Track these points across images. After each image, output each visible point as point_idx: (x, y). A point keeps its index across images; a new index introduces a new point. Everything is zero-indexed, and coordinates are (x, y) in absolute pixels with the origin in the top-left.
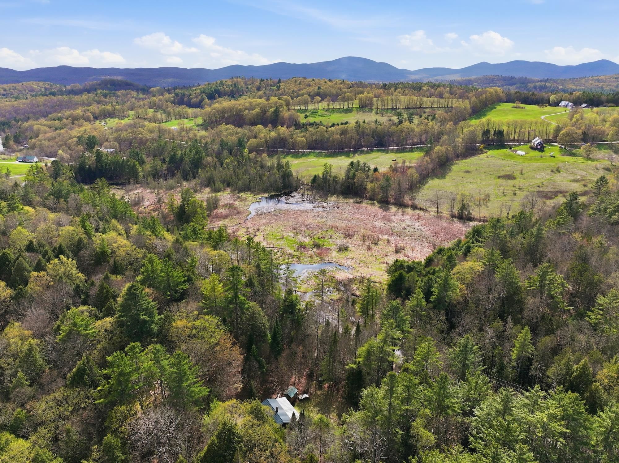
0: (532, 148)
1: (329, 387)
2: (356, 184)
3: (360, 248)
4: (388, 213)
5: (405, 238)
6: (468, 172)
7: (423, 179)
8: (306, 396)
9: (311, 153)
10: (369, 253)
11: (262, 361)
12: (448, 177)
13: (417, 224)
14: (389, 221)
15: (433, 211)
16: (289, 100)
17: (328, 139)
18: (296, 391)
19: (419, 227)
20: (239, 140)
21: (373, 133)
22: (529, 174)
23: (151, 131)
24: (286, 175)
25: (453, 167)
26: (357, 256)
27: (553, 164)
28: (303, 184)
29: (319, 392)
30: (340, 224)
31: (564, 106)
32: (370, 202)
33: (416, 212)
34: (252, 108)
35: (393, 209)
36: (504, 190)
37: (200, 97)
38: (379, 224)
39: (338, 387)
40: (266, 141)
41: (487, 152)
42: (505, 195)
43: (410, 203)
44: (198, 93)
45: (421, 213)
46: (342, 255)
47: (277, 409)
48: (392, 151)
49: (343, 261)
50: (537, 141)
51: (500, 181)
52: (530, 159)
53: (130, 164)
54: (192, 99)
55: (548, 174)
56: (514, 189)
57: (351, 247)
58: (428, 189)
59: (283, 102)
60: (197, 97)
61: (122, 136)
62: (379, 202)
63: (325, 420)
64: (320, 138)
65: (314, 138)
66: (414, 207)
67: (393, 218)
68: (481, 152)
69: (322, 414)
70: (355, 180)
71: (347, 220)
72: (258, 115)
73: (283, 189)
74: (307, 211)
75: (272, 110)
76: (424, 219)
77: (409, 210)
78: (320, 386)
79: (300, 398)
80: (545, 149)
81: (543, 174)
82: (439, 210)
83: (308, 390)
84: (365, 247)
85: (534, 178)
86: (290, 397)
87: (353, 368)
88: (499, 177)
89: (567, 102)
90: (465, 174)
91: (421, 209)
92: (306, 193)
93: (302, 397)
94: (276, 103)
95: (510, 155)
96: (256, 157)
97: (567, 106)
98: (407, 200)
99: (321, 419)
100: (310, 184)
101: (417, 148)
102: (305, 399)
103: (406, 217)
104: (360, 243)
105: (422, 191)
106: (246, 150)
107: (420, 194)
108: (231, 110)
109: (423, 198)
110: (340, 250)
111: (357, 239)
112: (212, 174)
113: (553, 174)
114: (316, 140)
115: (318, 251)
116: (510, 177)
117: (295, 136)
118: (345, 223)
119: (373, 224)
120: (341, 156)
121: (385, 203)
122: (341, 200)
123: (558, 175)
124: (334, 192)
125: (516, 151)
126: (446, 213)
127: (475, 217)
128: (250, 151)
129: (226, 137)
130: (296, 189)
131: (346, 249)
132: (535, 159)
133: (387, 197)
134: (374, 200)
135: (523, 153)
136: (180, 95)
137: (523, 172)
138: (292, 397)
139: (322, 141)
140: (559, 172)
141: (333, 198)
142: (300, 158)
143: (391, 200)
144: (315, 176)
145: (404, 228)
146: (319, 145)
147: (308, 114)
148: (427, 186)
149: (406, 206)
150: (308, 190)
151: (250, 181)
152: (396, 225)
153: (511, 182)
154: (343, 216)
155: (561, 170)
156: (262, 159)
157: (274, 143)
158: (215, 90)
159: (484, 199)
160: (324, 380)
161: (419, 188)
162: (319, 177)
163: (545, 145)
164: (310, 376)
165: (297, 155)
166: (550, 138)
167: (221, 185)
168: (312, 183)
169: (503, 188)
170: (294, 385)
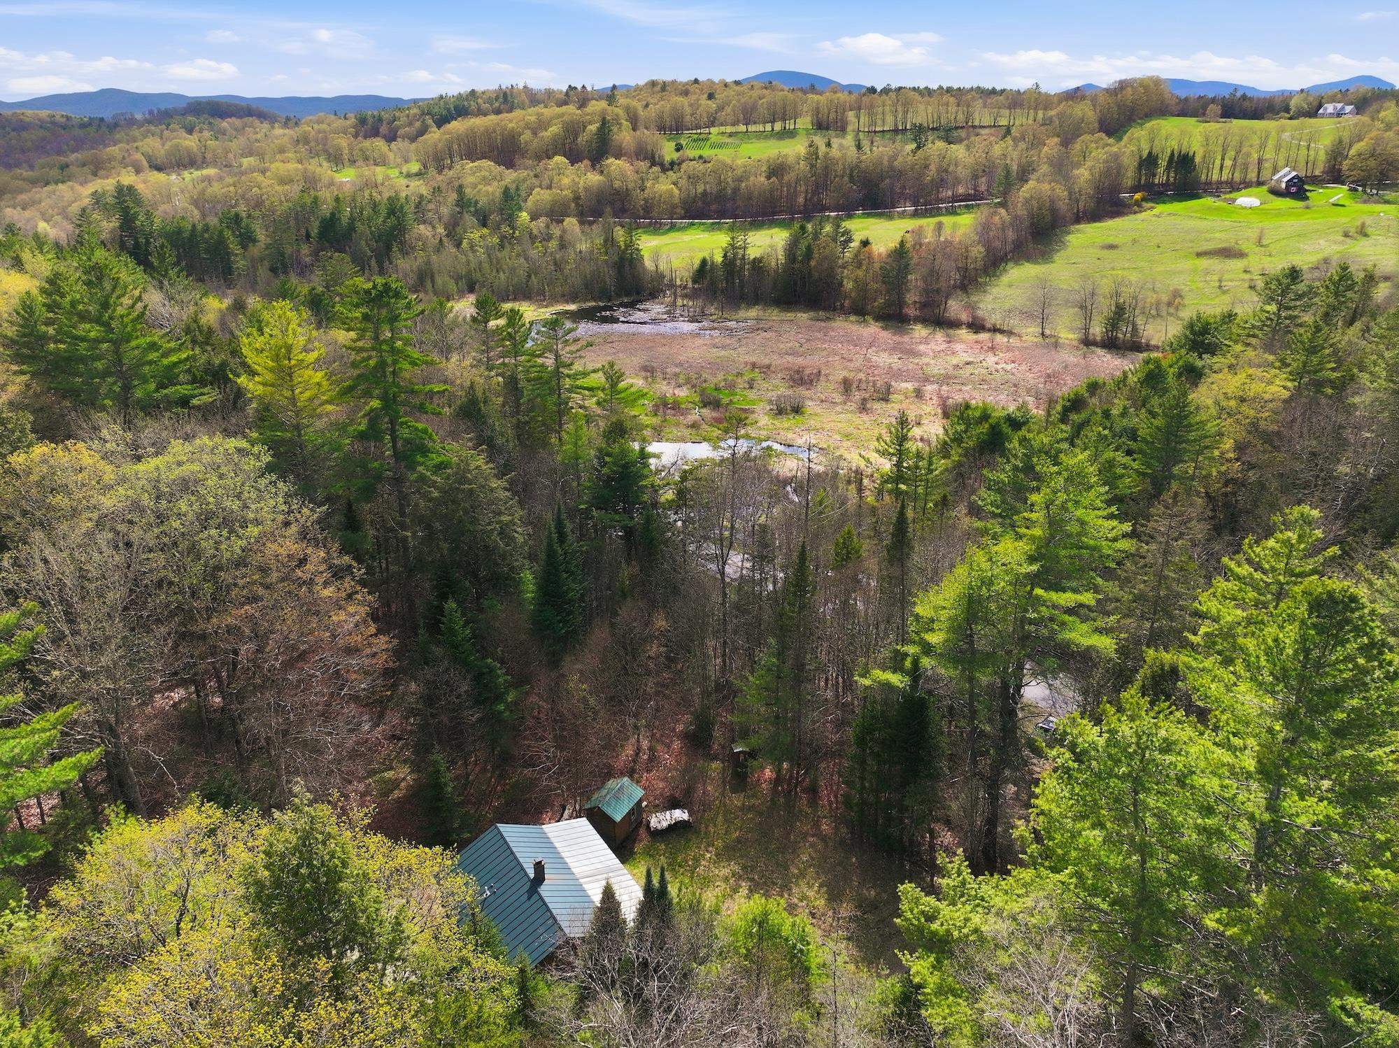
0: (1275, 192)
1: (778, 781)
2: (816, 275)
3: (839, 408)
4: (906, 339)
5: (964, 388)
6: (1112, 247)
7: (995, 262)
8: (680, 815)
9: (693, 224)
10: (865, 417)
11: (491, 670)
12: (1057, 257)
13: (991, 360)
14: (913, 353)
15: (1030, 332)
16: (636, 109)
17: (736, 190)
18: (638, 793)
19: (999, 367)
20: (506, 191)
21: (852, 170)
22: (1283, 243)
23: (283, 181)
24: (627, 263)
25: (1070, 238)
26: (832, 424)
27: (1344, 220)
28: (672, 285)
29: (737, 800)
30: (776, 361)
31: (1331, 115)
32: (853, 318)
33: (984, 336)
34: (542, 124)
35: (920, 331)
36: (1220, 281)
37: (418, 124)
38: (884, 359)
39: (815, 780)
40: (577, 198)
41: (1152, 208)
42: (1225, 292)
43: (964, 317)
44: (415, 115)
45: (1000, 338)
46: (785, 422)
47: (539, 867)
48: (903, 215)
49: (790, 435)
50: (1285, 175)
51: (1204, 263)
52: (1279, 213)
53: (212, 238)
54: (398, 128)
55: (1336, 242)
56: (1247, 276)
57: (811, 406)
58: (1010, 286)
59: (620, 111)
60: (410, 124)
61: (210, 190)
62: (878, 318)
63: (786, 930)
64: (715, 190)
65: (700, 188)
66: (977, 326)
67: (922, 348)
68: (1137, 207)
69: (767, 895)
70: (813, 263)
71: (793, 353)
72: (555, 139)
73: (619, 296)
74: (683, 336)
75: (593, 128)
76: (1009, 349)
77: (963, 333)
78: (739, 775)
79: (654, 822)
80: (1308, 194)
81: (1322, 242)
82: (1047, 332)
83: (689, 791)
84: (852, 406)
85: (1299, 252)
86: (610, 820)
87: (888, 686)
88: (1199, 255)
89: (1339, 106)
90: (1106, 253)
91: (995, 330)
92: (680, 302)
93: (661, 820)
94: (604, 112)
95: (1217, 209)
96: (547, 227)
97: (1339, 115)
98: (955, 307)
99: (762, 922)
100: (690, 285)
101: (966, 206)
102: (677, 827)
103: (958, 347)
104: (838, 398)
105: (995, 291)
106: (524, 216)
107: (989, 298)
108: (488, 133)
109: (997, 306)
110: (780, 412)
111: (825, 389)
112: (428, 263)
113: (1348, 240)
114: (705, 193)
115: (715, 414)
116: (1227, 253)
117: (649, 184)
118: (790, 358)
119: (869, 360)
120: (770, 227)
121: (894, 317)
122: (774, 314)
123: (1363, 242)
124: (755, 299)
125: (1234, 200)
126: (1068, 336)
127: (1153, 343)
128: (534, 217)
129: (475, 186)
130: (653, 295)
131: (797, 410)
132: (1289, 213)
133: (901, 303)
134: (863, 315)
135: (1255, 202)
136: (370, 121)
137: (1264, 242)
138: (618, 818)
139: (720, 197)
140: (1366, 235)
141: (753, 313)
142: (663, 234)
143: (911, 312)
144: (704, 262)
145: (957, 367)
146: (714, 207)
147: (684, 143)
148: (1005, 279)
149: (954, 324)
150: (685, 296)
151: (529, 276)
152: (932, 362)
153: (1237, 265)
154: (782, 346)
155: (1369, 231)
156: (564, 231)
157: (599, 202)
158: (456, 108)
159: (1169, 304)
160: (752, 754)
161: (986, 284)
162: (713, 263)
163: (1307, 187)
164: (698, 740)
165: (656, 228)
166: (1317, 173)
167: (452, 286)
168: (694, 281)
169: (1216, 278)
170: (631, 773)
